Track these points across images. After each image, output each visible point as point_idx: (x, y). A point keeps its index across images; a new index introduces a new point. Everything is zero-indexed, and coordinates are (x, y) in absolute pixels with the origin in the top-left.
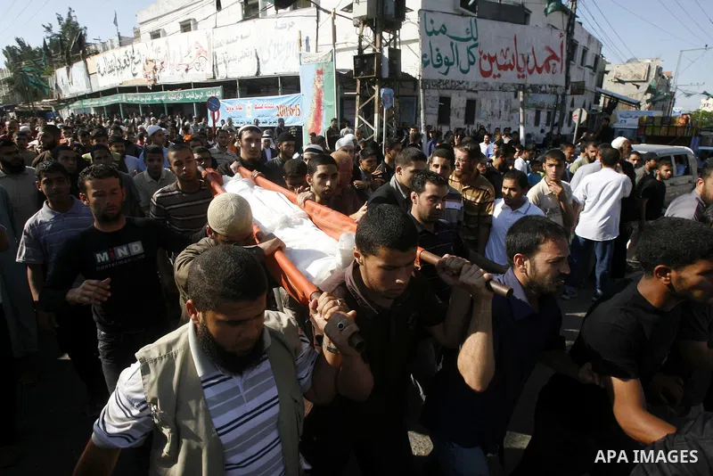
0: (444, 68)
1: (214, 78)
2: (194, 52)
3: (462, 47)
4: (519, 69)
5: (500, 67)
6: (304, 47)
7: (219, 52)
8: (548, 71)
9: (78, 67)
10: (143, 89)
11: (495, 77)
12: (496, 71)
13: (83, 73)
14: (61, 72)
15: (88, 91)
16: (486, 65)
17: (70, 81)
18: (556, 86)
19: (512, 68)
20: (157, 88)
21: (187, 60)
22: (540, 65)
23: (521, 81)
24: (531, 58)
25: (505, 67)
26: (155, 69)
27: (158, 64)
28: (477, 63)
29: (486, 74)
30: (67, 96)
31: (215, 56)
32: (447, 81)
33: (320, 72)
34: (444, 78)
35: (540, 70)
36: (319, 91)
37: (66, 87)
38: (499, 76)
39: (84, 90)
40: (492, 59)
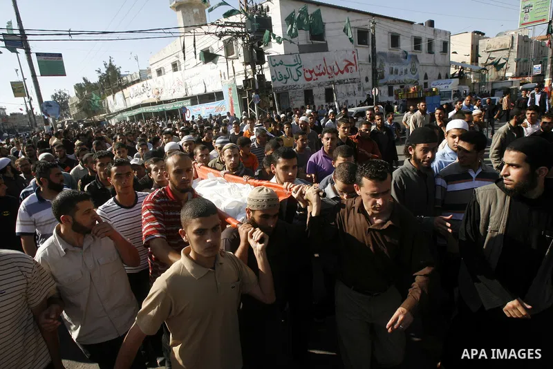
0: (284, 81)
1: (186, 95)
2: (176, 83)
3: (293, 69)
4: (328, 73)
5: (316, 75)
6: (223, 77)
7: (188, 82)
8: (348, 71)
9: (118, 95)
10: (153, 104)
11: (314, 80)
12: (314, 77)
13: (122, 98)
14: (110, 98)
15: (125, 108)
16: (308, 75)
17: (115, 102)
18: (354, 79)
19: (324, 74)
20: (160, 103)
21: (173, 87)
22: (342, 69)
23: (331, 79)
24: (335, 67)
25: (320, 74)
26: (159, 93)
27: (160, 90)
28: (303, 75)
29: (308, 80)
30: (114, 111)
31: (186, 84)
32: (287, 86)
33: (230, 89)
34: (285, 85)
35: (342, 72)
36: (231, 98)
37: (113, 107)
38: (317, 79)
39: (122, 107)
40: (311, 72)
